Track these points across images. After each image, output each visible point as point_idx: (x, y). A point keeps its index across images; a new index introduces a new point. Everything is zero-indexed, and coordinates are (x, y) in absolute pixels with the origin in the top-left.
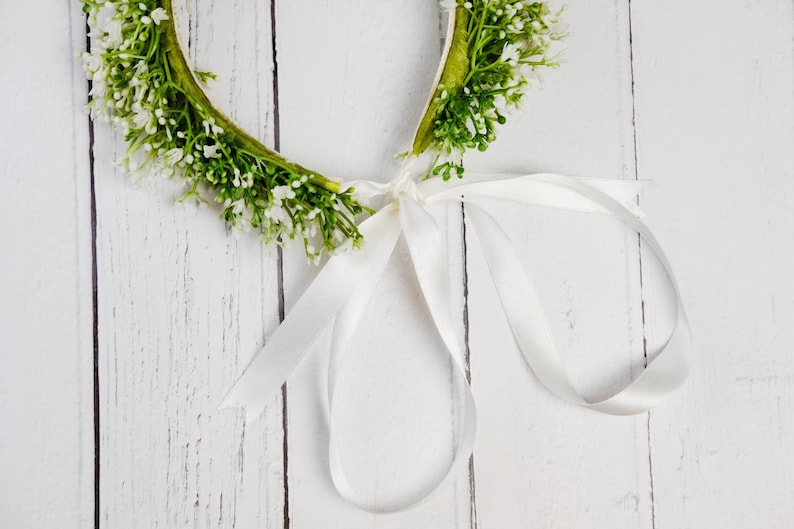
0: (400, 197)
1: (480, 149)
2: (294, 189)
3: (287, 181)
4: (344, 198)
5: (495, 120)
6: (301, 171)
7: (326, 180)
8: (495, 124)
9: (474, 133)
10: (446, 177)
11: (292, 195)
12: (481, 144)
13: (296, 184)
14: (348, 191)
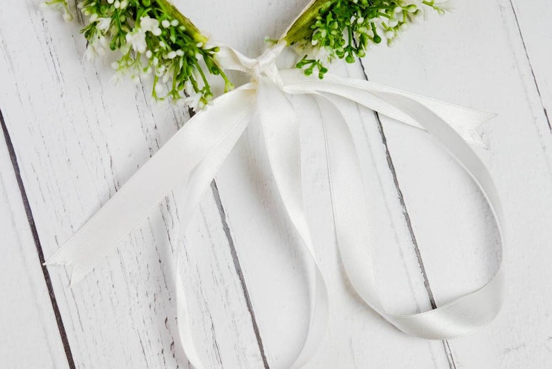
0: (260, 76)
1: (347, 59)
2: (161, 27)
3: (157, 17)
4: (206, 54)
5: (371, 38)
6: (174, 13)
7: (196, 31)
8: (369, 42)
9: (346, 44)
10: (308, 72)
11: (157, 32)
12: (349, 56)
13: (166, 24)
14: (213, 50)
